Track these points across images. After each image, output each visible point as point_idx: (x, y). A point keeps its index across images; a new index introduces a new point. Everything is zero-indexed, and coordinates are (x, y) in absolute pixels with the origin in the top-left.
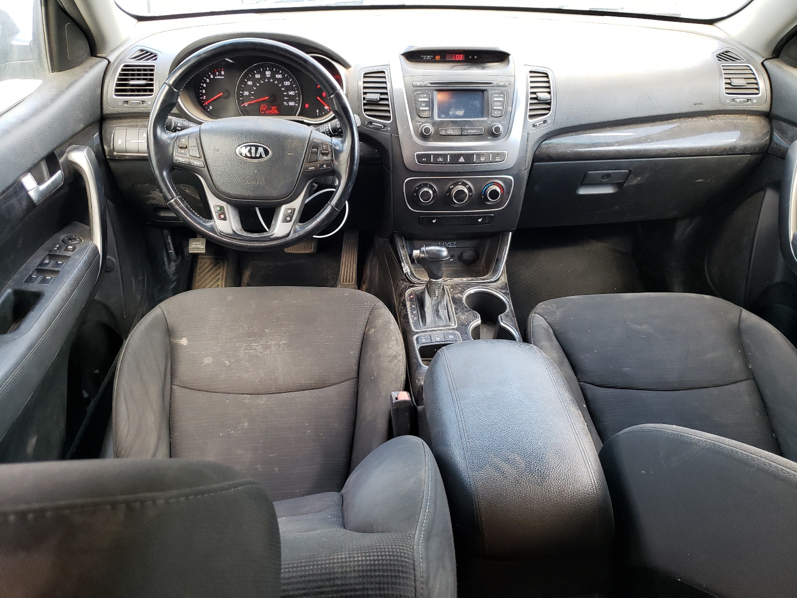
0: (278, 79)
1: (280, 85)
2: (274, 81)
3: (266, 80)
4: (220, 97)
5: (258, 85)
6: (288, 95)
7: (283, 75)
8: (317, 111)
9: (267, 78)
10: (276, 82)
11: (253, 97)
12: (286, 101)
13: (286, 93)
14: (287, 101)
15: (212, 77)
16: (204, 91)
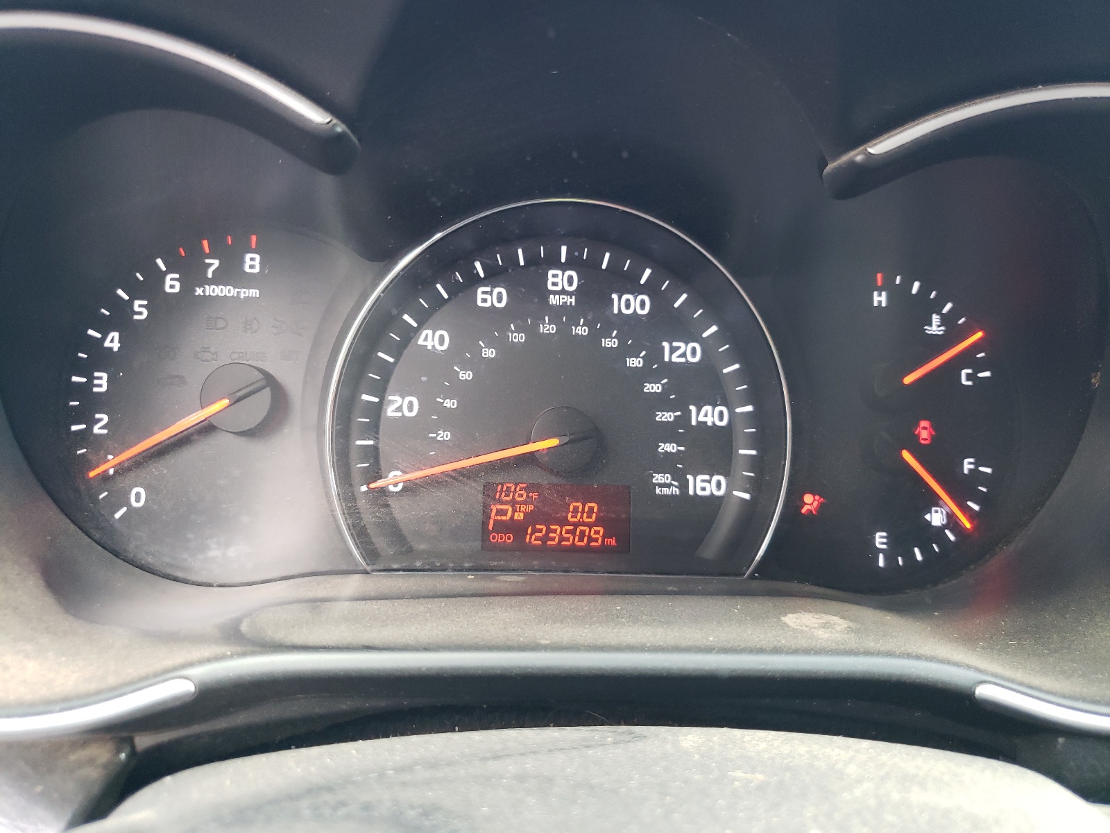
0: (629, 324)
1: (635, 362)
2: (595, 336)
3: (548, 328)
4: (207, 428)
5: (489, 353)
6: (680, 430)
7: (661, 301)
8: (880, 539)
9: (557, 313)
10: (610, 343)
11: (444, 436)
12: (668, 464)
13: (667, 417)
14: (678, 468)
15: (172, 284)
16: (102, 382)
